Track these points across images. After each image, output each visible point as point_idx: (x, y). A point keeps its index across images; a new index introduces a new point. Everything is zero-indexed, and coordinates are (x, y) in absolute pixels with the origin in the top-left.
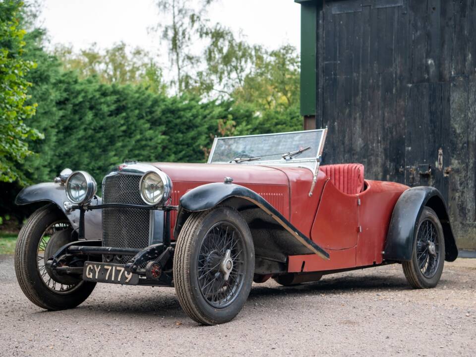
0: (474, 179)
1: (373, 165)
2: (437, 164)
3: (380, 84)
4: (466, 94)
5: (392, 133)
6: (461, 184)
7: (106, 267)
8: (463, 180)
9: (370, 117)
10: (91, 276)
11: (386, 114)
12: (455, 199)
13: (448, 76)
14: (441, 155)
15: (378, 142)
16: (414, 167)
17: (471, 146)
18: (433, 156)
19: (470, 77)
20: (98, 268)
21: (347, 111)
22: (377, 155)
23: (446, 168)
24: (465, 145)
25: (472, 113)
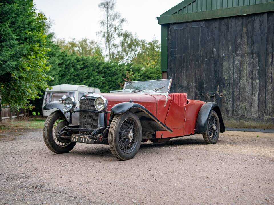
0: (232, 98)
1: (191, 92)
2: (217, 92)
3: (194, 58)
4: (229, 63)
5: (199, 79)
6: (227, 100)
7: (81, 136)
8: (228, 99)
9: (189, 72)
10: (74, 140)
11: (196, 71)
12: (224, 106)
13: (221, 56)
14: (219, 88)
15: (193, 83)
16: (208, 93)
17: (231, 84)
18: (216, 88)
19: (231, 56)
20: (77, 136)
21: (180, 69)
22: (193, 88)
23: (221, 94)
24: (229, 84)
25: (231, 71)
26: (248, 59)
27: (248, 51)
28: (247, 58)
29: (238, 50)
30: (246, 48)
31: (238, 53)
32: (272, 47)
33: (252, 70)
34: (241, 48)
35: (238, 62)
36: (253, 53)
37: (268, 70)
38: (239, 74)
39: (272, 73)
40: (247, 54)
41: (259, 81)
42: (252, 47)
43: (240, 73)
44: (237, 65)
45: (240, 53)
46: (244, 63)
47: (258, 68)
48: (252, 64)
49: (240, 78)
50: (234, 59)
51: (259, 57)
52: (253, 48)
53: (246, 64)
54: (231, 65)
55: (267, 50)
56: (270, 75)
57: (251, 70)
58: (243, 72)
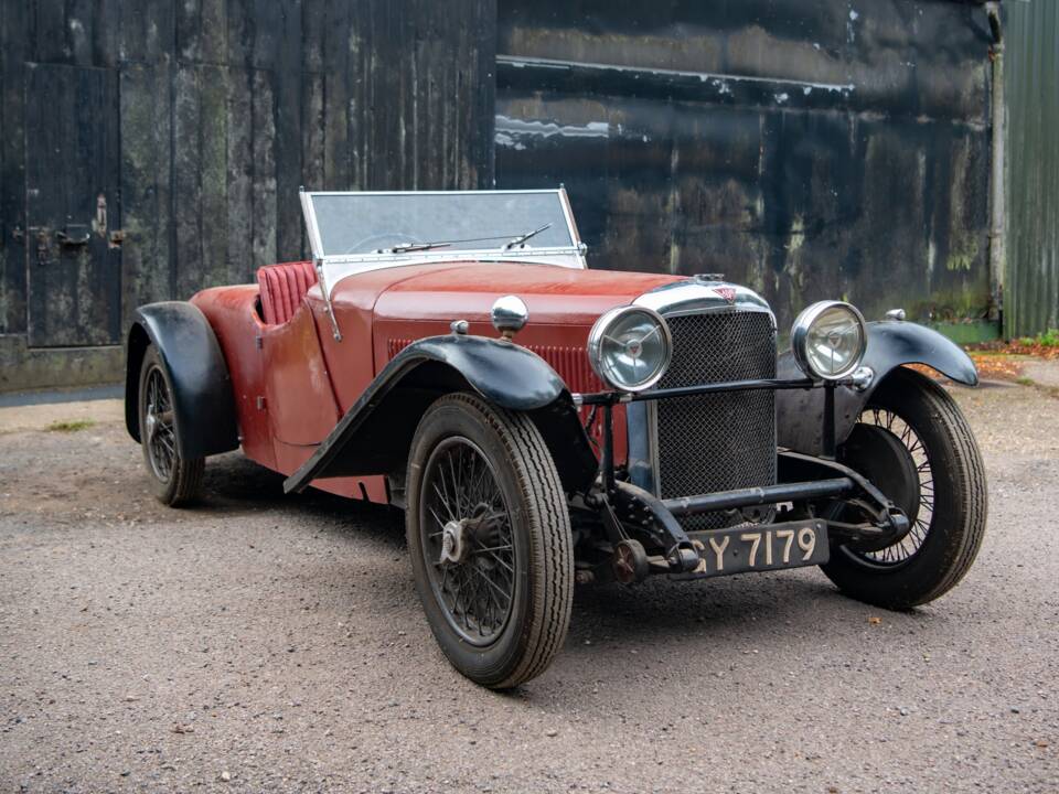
0: (167, 253)
2: (94, 223)
4: (149, 97)
6: (145, 262)
8: (149, 255)
12: (133, 290)
13: (112, 59)
14: (102, 207)
16: (46, 229)
17: (161, 193)
18: (88, 209)
19: (157, 67)
23: (113, 233)
24: (151, 191)
25: (161, 134)
26: (232, 90)
27: (231, 55)
28: (228, 83)
29: (186, 46)
30: (223, 43)
31: (186, 58)
32: (323, 55)
33: (248, 137)
34: (200, 37)
35: (193, 96)
36: (249, 69)
37: (310, 141)
38: (195, 152)
39: (323, 155)
40: (227, 68)
41: (278, 184)
42: (248, 42)
43: (200, 146)
44: (186, 107)
45: (196, 61)
46: (217, 105)
47: (273, 129)
48: (247, 112)
49: (200, 166)
50: (171, 84)
51: (276, 90)
52: (252, 46)
53: (226, 108)
54: (161, 105)
55: (303, 63)
56: (317, 162)
57: (243, 138)
58: (213, 141)
